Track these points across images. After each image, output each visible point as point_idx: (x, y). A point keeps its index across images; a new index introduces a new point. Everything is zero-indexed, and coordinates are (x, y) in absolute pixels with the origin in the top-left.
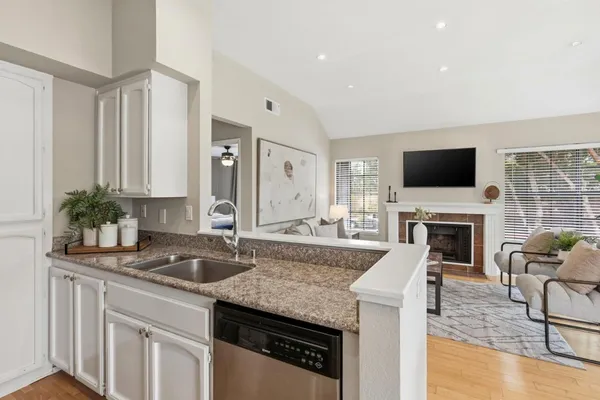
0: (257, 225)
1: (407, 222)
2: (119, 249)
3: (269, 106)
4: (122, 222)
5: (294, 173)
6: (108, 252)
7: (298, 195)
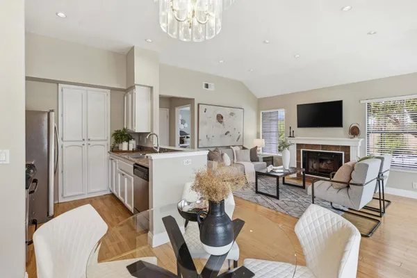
0: (198, 147)
1: (302, 150)
2: (128, 151)
3: (207, 86)
4: (130, 142)
5: (224, 120)
6: (125, 152)
7: (228, 132)
